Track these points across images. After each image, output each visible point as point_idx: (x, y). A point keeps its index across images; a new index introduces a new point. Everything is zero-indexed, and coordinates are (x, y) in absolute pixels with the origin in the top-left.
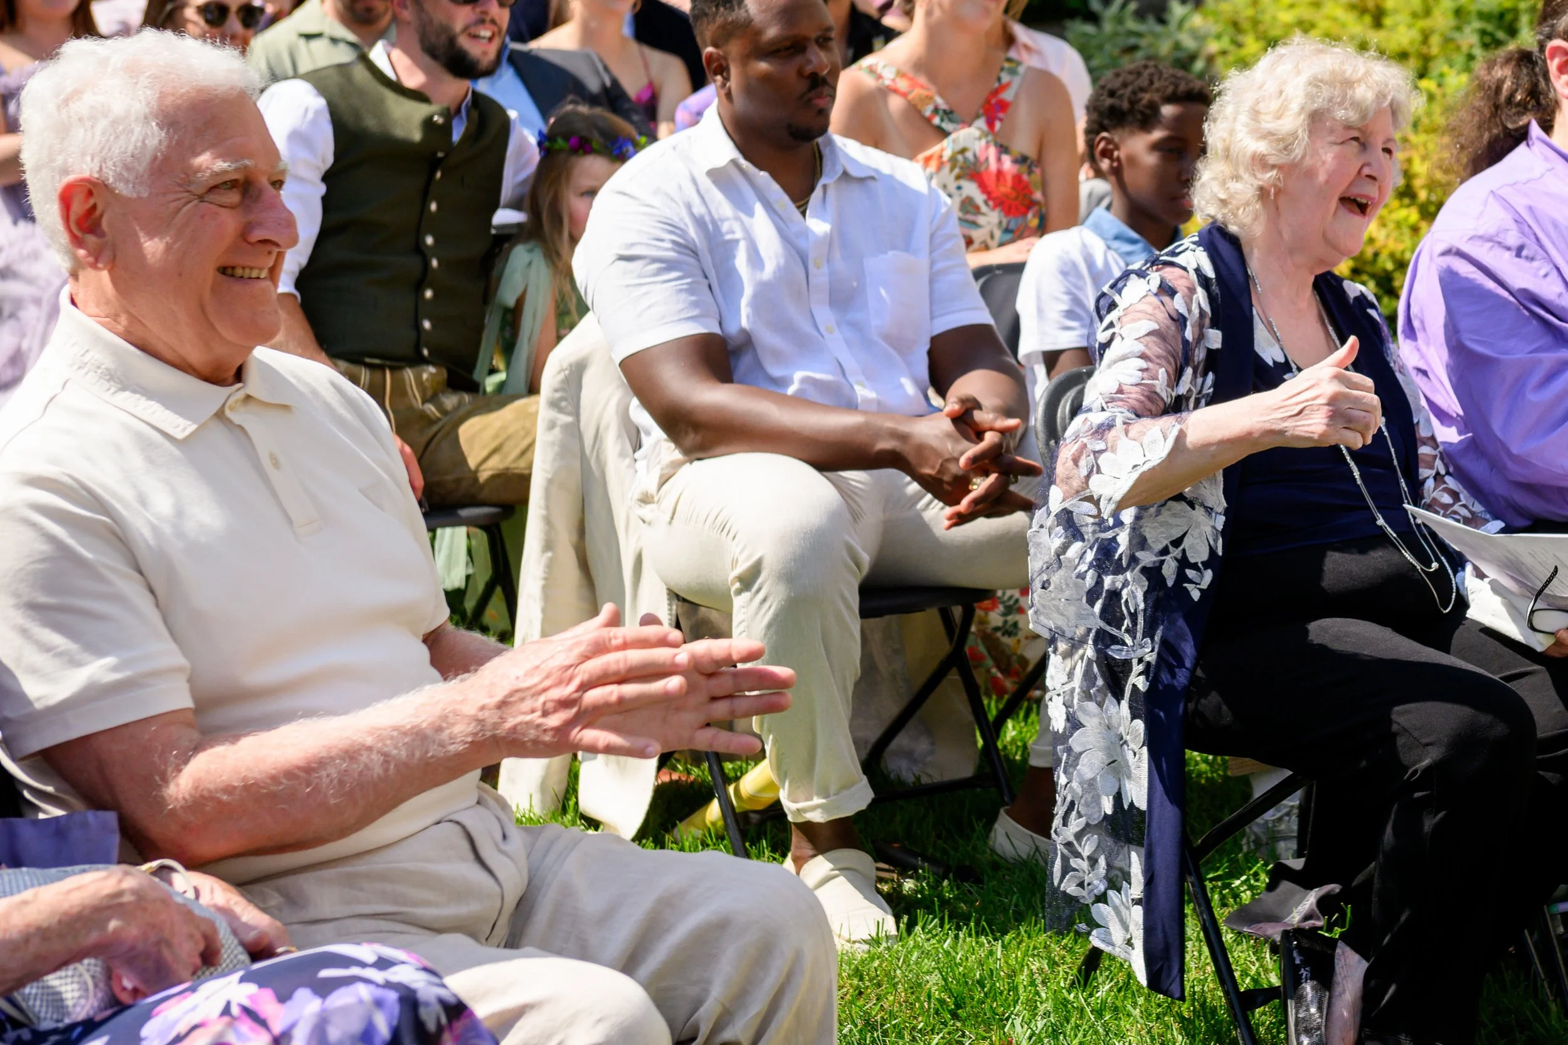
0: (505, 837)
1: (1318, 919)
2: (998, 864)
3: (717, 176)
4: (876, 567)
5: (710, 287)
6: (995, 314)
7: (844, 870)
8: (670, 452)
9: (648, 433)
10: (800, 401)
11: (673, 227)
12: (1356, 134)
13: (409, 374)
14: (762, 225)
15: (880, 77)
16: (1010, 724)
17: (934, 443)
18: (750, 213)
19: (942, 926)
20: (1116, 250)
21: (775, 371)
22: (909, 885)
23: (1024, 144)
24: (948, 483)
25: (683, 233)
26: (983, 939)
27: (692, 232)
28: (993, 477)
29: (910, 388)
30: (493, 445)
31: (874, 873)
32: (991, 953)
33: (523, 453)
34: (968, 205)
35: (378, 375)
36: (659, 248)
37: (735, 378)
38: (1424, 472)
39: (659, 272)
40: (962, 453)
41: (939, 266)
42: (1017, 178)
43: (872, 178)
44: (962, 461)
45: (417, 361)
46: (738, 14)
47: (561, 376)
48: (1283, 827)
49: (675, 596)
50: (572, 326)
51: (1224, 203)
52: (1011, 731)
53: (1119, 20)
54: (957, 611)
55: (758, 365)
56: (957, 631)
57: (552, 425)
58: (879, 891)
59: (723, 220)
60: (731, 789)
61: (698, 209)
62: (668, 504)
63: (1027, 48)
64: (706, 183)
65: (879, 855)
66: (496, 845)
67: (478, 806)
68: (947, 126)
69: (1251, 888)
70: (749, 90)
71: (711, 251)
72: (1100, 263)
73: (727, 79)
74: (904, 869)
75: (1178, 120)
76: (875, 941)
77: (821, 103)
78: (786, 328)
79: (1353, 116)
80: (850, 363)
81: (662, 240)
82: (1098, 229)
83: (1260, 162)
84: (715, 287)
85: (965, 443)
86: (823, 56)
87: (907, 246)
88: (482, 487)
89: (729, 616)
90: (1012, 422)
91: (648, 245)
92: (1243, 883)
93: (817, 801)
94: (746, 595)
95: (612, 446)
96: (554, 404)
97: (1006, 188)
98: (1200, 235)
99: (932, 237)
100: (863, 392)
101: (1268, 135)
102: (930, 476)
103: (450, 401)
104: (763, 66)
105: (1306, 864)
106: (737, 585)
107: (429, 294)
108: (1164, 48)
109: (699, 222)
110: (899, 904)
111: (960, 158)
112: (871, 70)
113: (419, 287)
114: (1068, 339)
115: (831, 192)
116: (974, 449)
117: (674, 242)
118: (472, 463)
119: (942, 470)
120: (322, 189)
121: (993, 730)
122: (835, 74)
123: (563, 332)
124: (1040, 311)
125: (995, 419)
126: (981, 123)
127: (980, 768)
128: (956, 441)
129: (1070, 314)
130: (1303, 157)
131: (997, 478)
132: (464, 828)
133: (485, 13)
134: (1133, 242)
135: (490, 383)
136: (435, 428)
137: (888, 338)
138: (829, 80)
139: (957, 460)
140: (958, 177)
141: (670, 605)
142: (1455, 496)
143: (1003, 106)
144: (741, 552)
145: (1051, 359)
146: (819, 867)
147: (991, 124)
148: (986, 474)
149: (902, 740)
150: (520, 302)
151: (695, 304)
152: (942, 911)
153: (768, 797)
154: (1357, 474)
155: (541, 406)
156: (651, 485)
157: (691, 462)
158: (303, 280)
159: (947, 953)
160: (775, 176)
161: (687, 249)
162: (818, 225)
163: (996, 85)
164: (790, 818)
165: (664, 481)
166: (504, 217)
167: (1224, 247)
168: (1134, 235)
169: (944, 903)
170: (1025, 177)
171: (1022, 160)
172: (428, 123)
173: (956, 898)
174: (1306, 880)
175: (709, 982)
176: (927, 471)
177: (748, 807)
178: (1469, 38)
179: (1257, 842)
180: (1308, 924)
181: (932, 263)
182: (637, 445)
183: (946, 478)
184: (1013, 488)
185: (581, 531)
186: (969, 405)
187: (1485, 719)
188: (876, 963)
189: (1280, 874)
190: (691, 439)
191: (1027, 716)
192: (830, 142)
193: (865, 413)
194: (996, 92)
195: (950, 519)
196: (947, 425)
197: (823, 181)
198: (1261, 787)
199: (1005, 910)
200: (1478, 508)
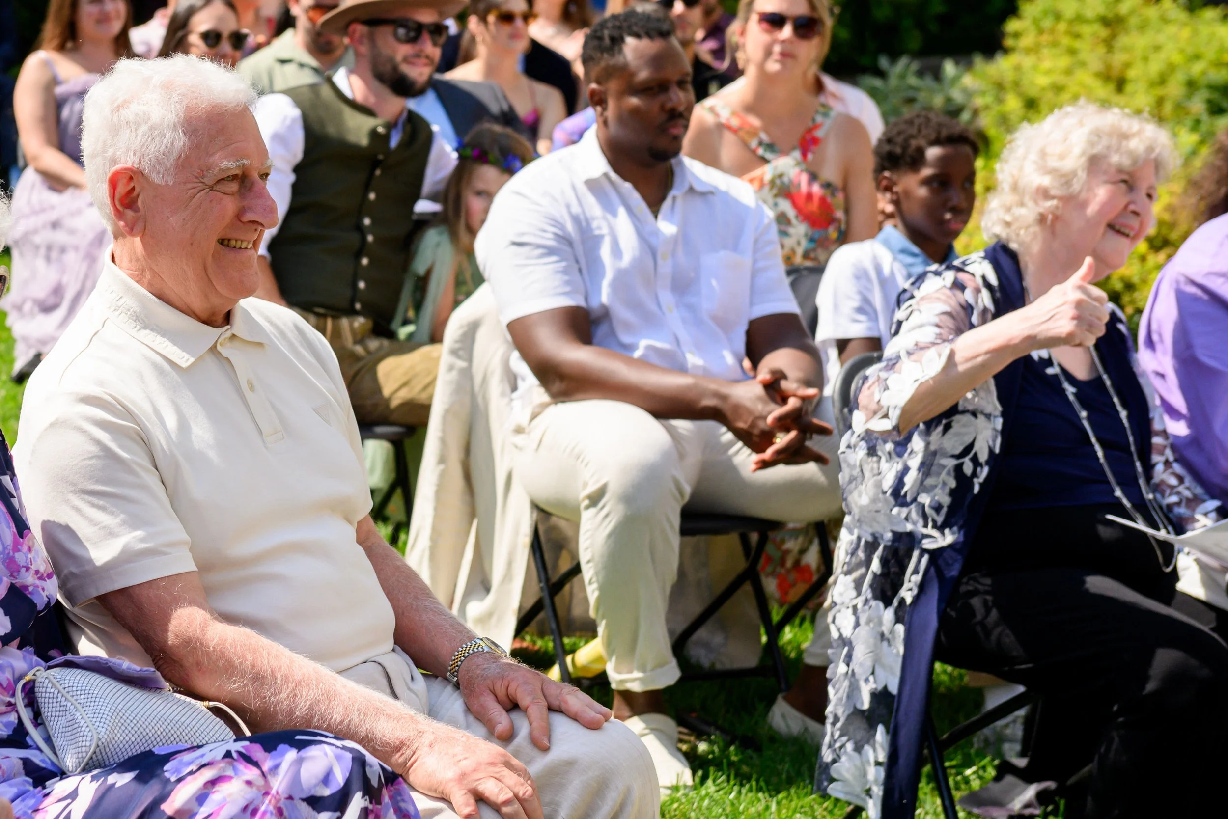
0: (412, 678)
1: (1035, 808)
2: (774, 738)
3: (592, 185)
4: (693, 496)
5: (580, 270)
6: (801, 305)
7: (653, 730)
8: (540, 395)
9: (523, 379)
10: (643, 363)
11: (556, 223)
12: (1125, 177)
13: (345, 322)
14: (623, 224)
15: (717, 115)
16: (787, 629)
17: (748, 404)
18: (614, 214)
19: (728, 781)
20: (901, 262)
21: (626, 339)
22: (702, 747)
23: (831, 173)
24: (756, 436)
25: (562, 227)
26: (760, 795)
27: (570, 227)
28: (793, 434)
29: (729, 359)
30: (404, 379)
31: (676, 736)
32: (767, 808)
33: (426, 387)
34: (782, 219)
35: (322, 321)
36: (543, 238)
37: (595, 340)
38: (1156, 458)
39: (542, 256)
40: (770, 413)
41: (761, 264)
42: (823, 200)
43: (711, 193)
44: (770, 419)
45: (351, 312)
46: (618, 60)
47: (460, 332)
48: (1008, 731)
49: (536, 506)
50: (468, 294)
51: (1008, 224)
52: (788, 634)
53: (902, 76)
54: (754, 537)
55: (612, 333)
56: (753, 553)
57: (451, 368)
58: (680, 750)
59: (594, 219)
60: (569, 659)
61: (576, 209)
62: (535, 435)
63: (834, 96)
64: (584, 190)
65: (681, 721)
66: (406, 683)
67: (393, 653)
68: (768, 155)
69: (981, 778)
70: (621, 119)
71: (583, 242)
72: (886, 271)
73: (604, 109)
74: (700, 735)
75: (942, 161)
76: (675, 788)
77: (675, 131)
78: (637, 306)
79: (1126, 162)
80: (684, 336)
81: (545, 231)
82: (887, 244)
83: (1044, 193)
84: (584, 271)
85: (772, 406)
86: (681, 95)
87: (735, 248)
88: (392, 412)
89: (577, 526)
90: (811, 391)
91: (535, 235)
92: (974, 773)
93: (637, 674)
94: (593, 510)
95: (496, 387)
96: (454, 352)
97: (814, 206)
98: (986, 251)
99: (756, 241)
100: (693, 360)
101: (1052, 172)
102: (742, 429)
103: (374, 344)
104: (634, 101)
105: (1029, 764)
106: (587, 502)
107: (365, 261)
108: (938, 101)
109: (576, 219)
110: (695, 761)
111: (778, 182)
112: (712, 110)
113: (358, 255)
114: (857, 330)
115: (679, 202)
116: (779, 411)
117: (556, 234)
118: (386, 392)
119: (753, 425)
120: (292, 178)
121: (775, 631)
122: (689, 109)
123: (461, 297)
124: (836, 307)
125: (798, 388)
126: (797, 154)
127: (762, 660)
128: (765, 403)
129: (860, 310)
130: (1080, 191)
131: (796, 436)
132: (384, 668)
133: (422, 51)
134: (914, 255)
135: (404, 332)
136: (360, 364)
137: (715, 319)
138: (685, 114)
139: (765, 418)
140: (776, 196)
141: (532, 513)
142: (1181, 479)
143: (815, 141)
144: (592, 476)
145: (842, 345)
146: (636, 724)
147: (804, 155)
148: (788, 430)
149: (702, 633)
150: (429, 272)
151: (567, 283)
152: (729, 769)
153: (597, 668)
154: (1100, 453)
155: (443, 352)
156: (524, 419)
157: (556, 403)
158: (273, 246)
159: (733, 804)
160: (637, 186)
161: (565, 239)
162: (666, 227)
163: (810, 124)
164: (614, 686)
165: (534, 417)
166: (423, 206)
167: (1005, 261)
168: (915, 249)
169: (731, 764)
170: (829, 200)
171: (827, 185)
172: (373, 133)
173: (740, 761)
174: (1027, 776)
175: (558, 804)
176: (741, 425)
177: (580, 674)
178: (1198, 106)
179: (986, 741)
180: (1028, 811)
181: (755, 262)
182: (514, 388)
183: (756, 431)
184: (808, 443)
185: (467, 450)
186: (777, 376)
187: (1193, 662)
188: (675, 805)
189: (1005, 769)
190: (557, 386)
191: (801, 624)
192: (681, 163)
193: (694, 376)
194: (810, 130)
195: (757, 463)
196: (759, 390)
197: (673, 193)
198: (994, 700)
199: (779, 774)
200: (1199, 490)
